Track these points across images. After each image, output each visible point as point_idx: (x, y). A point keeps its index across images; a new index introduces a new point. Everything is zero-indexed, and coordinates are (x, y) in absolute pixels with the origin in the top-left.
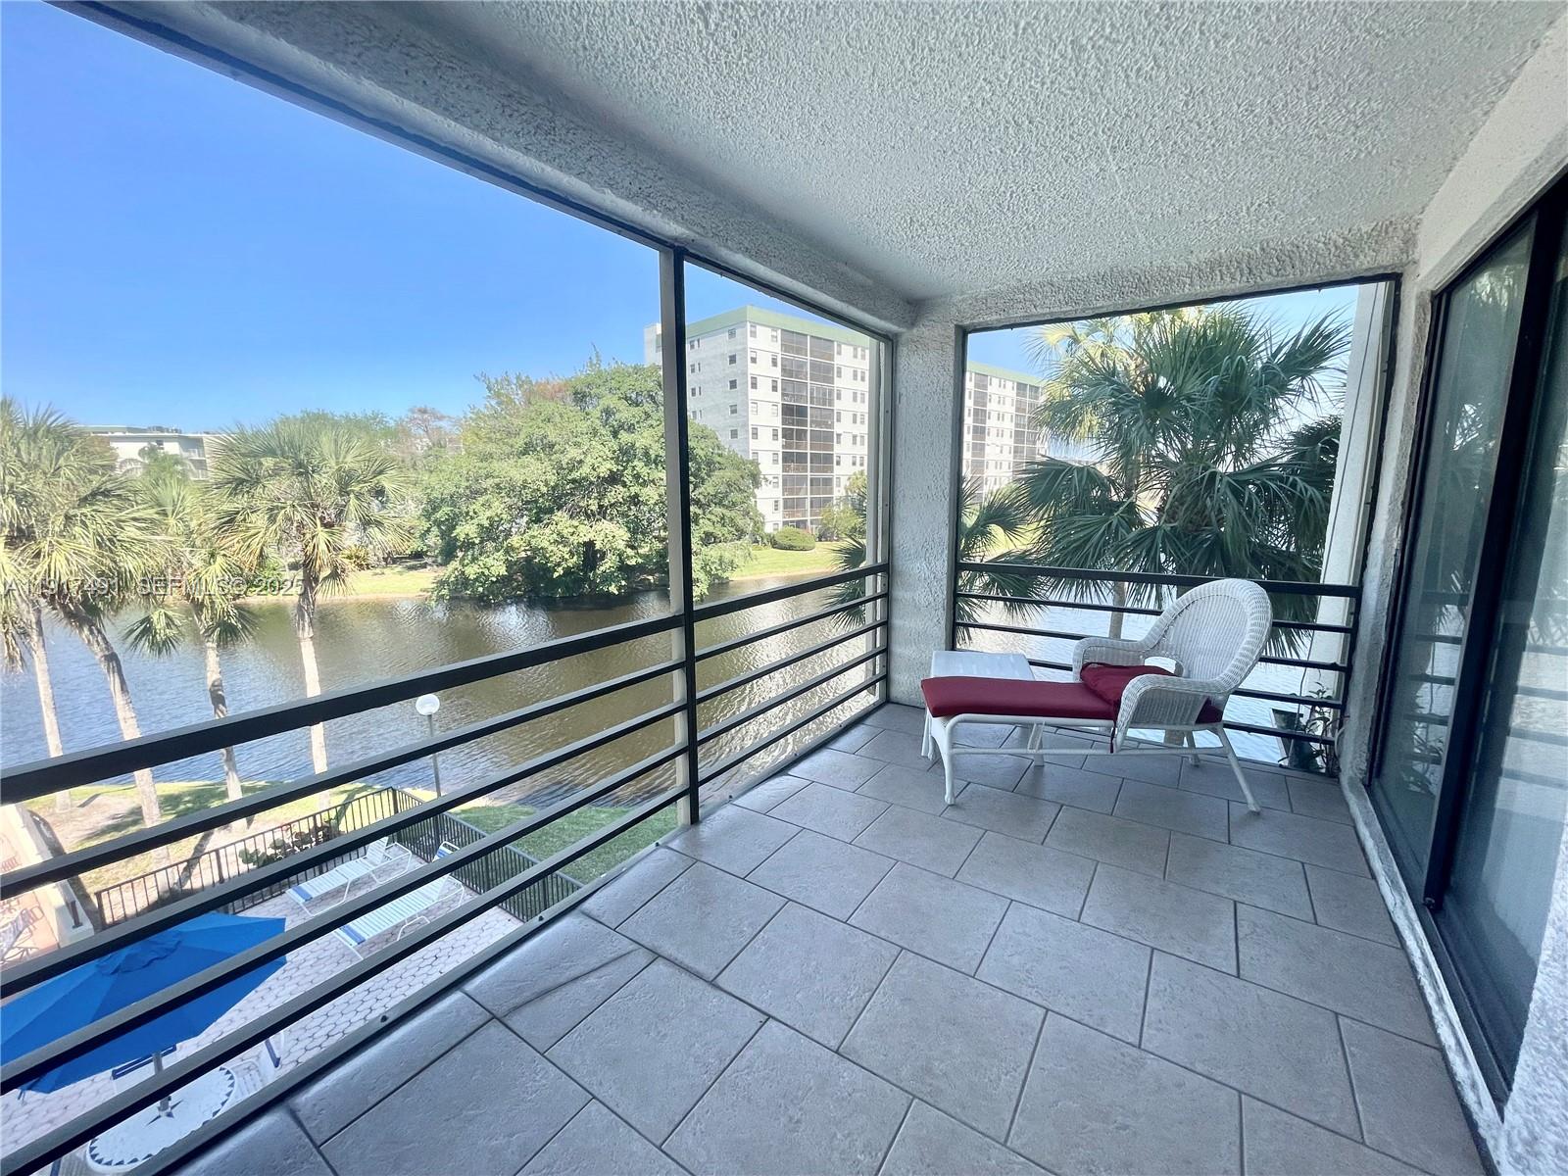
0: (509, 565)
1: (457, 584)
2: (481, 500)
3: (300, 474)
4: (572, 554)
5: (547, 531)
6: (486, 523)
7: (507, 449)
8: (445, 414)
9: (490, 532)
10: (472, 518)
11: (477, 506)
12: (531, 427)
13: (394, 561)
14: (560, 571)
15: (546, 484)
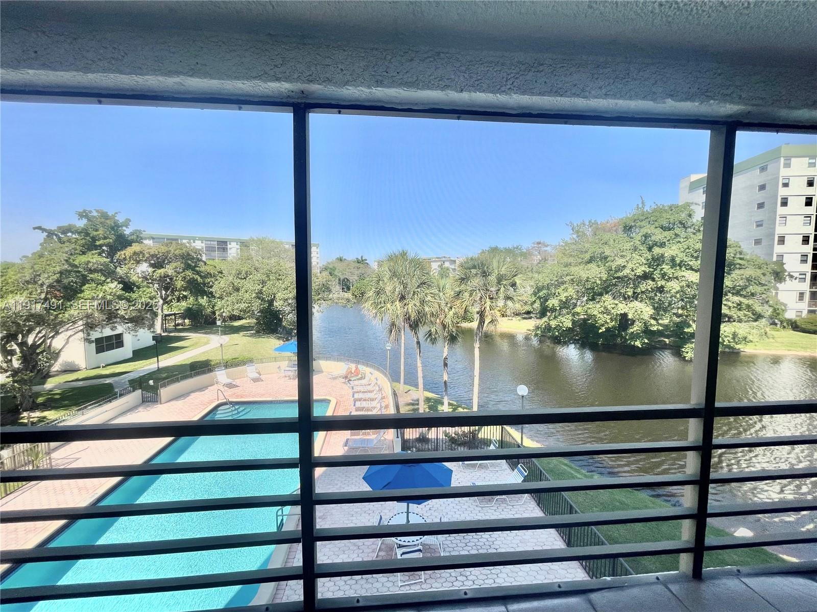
0: (574, 322)
1: (545, 329)
2: (563, 287)
3: (484, 276)
4: (612, 320)
5: (598, 306)
6: (564, 299)
7: (580, 261)
8: (549, 244)
9: (566, 305)
10: (557, 296)
11: (560, 290)
12: (595, 248)
13: (518, 314)
14: (603, 329)
15: (600, 279)
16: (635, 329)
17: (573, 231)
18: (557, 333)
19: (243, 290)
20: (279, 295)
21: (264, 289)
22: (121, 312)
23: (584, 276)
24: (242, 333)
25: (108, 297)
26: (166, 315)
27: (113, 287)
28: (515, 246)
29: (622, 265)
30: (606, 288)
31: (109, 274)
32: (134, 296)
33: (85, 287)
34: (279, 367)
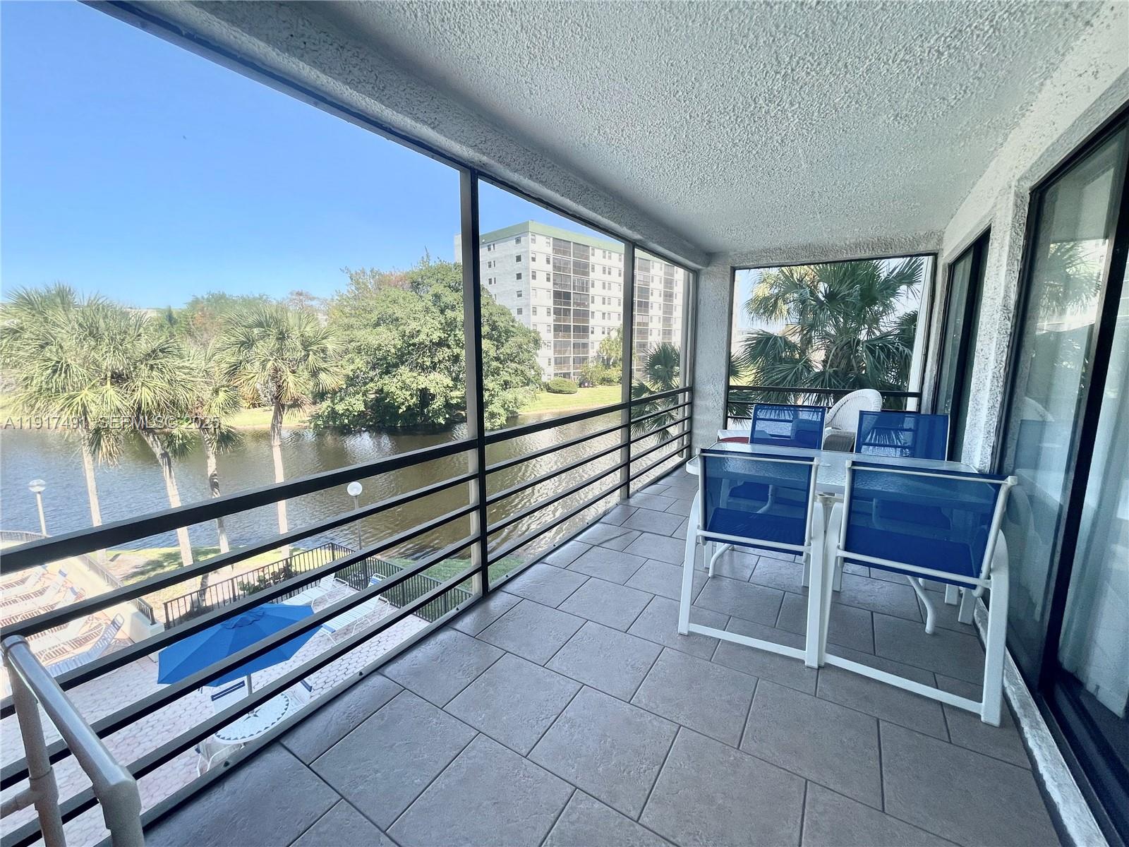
0: (366, 403)
1: (329, 417)
2: (346, 357)
4: (412, 396)
5: (395, 380)
7: (365, 322)
8: (315, 296)
9: (353, 380)
12: (382, 307)
14: (404, 408)
15: (395, 347)
17: (352, 279)
18: (346, 421)
23: (375, 343)
29: (417, 329)
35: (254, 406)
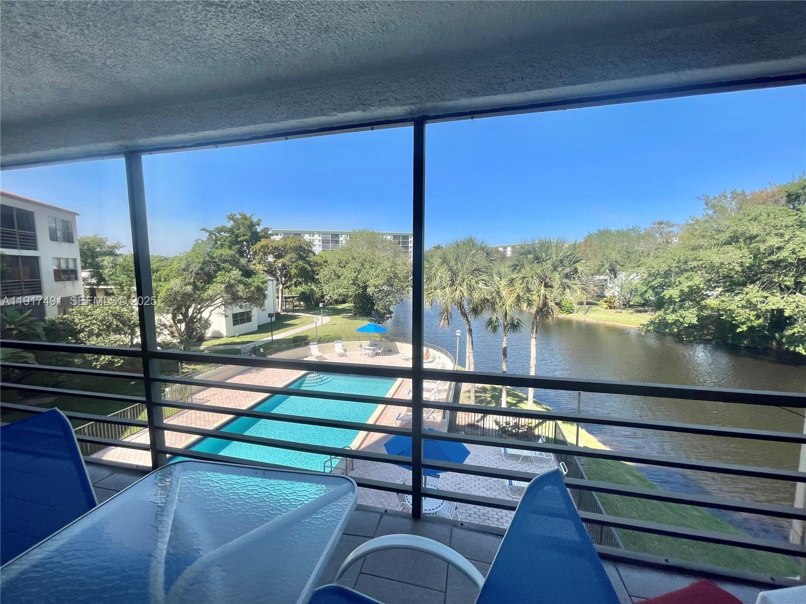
0: (700, 318)
1: (660, 324)
2: (686, 275)
4: (758, 317)
5: (737, 298)
6: (686, 290)
7: (715, 242)
8: (675, 223)
9: (693, 296)
10: (677, 286)
11: (682, 279)
12: (737, 225)
13: (630, 306)
14: (744, 328)
15: (742, 264)
16: (796, 330)
17: (707, 205)
18: (676, 330)
19: (342, 278)
20: (372, 282)
21: (359, 276)
22: (240, 294)
23: (716, 260)
24: (342, 315)
25: (233, 282)
26: (286, 298)
27: (236, 273)
28: (631, 228)
29: (777, 246)
30: (751, 276)
31: (235, 263)
32: (250, 280)
33: (218, 274)
34: (361, 346)
35: (611, 308)
